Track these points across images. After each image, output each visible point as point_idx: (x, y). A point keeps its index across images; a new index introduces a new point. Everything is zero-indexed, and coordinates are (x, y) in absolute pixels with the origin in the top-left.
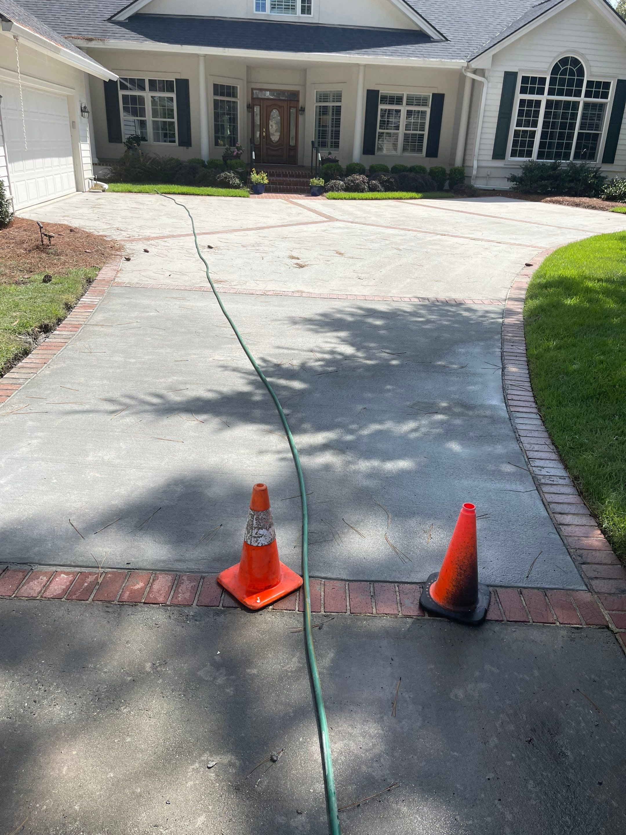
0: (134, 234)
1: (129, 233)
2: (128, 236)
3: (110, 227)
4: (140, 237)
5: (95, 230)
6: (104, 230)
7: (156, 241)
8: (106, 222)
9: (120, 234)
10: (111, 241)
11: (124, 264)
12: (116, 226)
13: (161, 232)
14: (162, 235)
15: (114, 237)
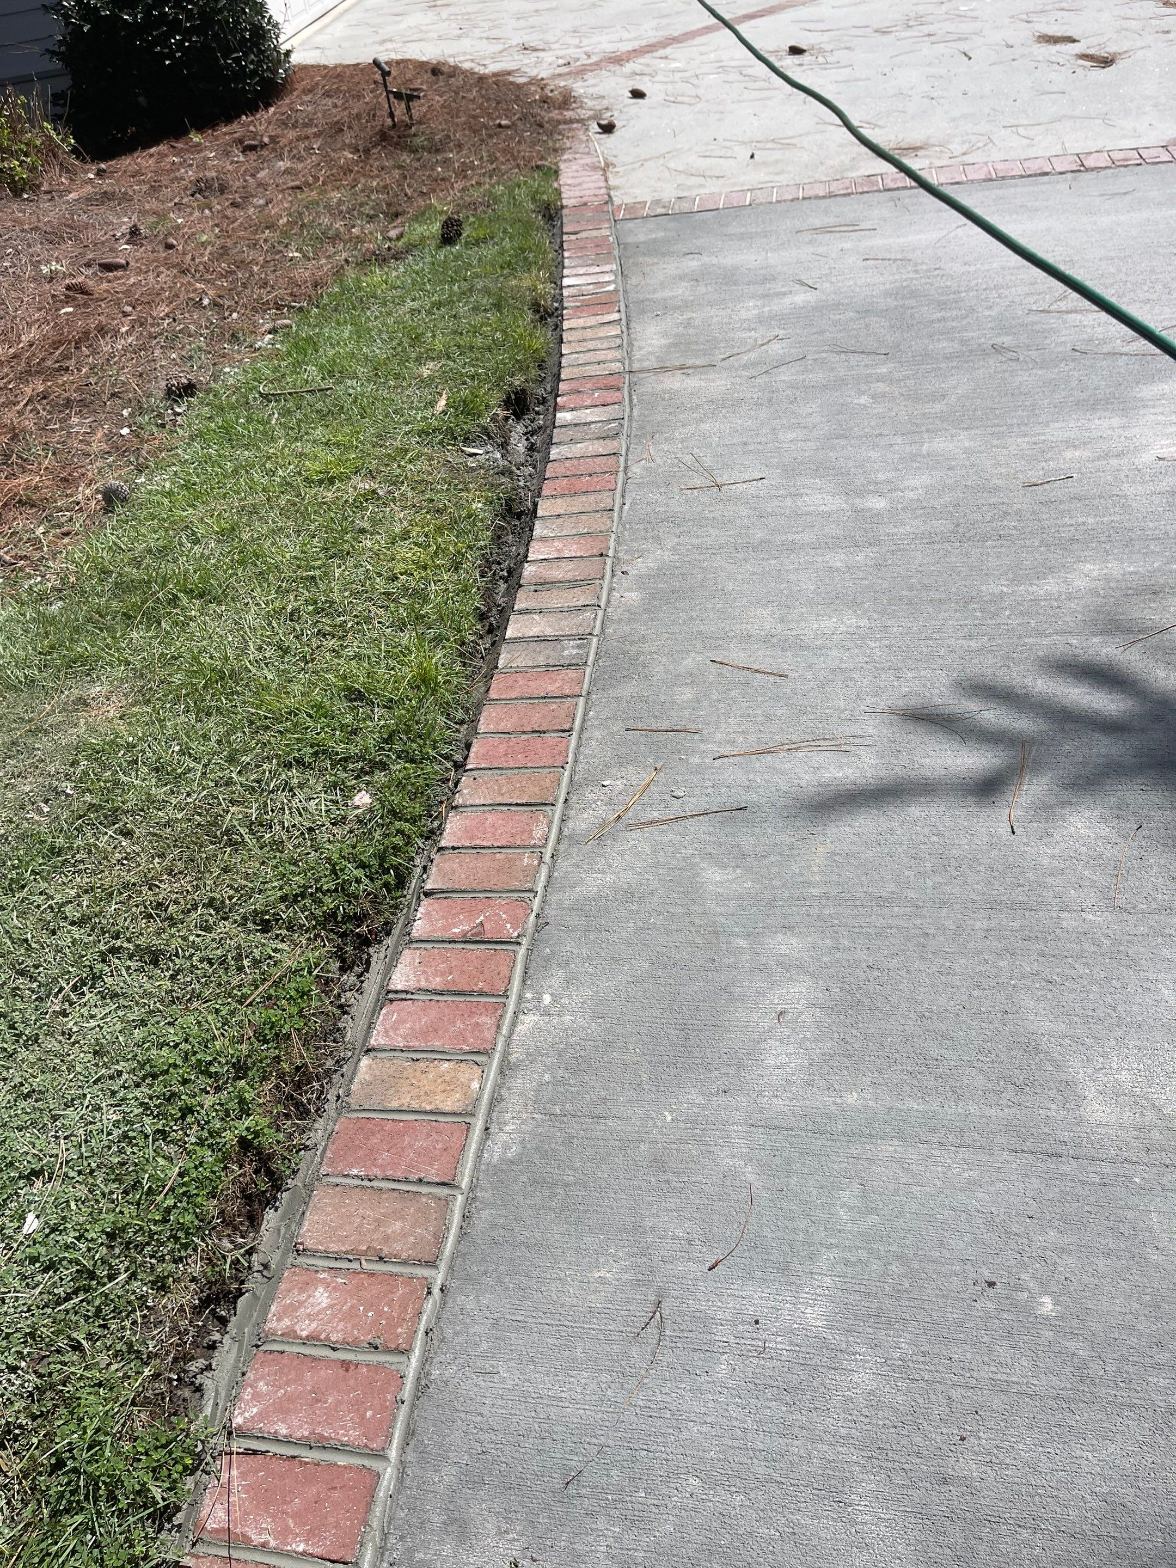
0: (573, 52)
1: (561, 53)
2: (561, 62)
3: (500, 47)
4: (594, 59)
5: (472, 61)
6: (493, 57)
7: (641, 60)
8: (485, 35)
9: (539, 62)
10: (530, 83)
11: (605, 145)
12: (516, 40)
13: (632, 35)
14: (644, 43)
15: (533, 73)
